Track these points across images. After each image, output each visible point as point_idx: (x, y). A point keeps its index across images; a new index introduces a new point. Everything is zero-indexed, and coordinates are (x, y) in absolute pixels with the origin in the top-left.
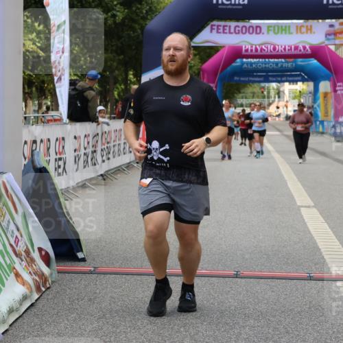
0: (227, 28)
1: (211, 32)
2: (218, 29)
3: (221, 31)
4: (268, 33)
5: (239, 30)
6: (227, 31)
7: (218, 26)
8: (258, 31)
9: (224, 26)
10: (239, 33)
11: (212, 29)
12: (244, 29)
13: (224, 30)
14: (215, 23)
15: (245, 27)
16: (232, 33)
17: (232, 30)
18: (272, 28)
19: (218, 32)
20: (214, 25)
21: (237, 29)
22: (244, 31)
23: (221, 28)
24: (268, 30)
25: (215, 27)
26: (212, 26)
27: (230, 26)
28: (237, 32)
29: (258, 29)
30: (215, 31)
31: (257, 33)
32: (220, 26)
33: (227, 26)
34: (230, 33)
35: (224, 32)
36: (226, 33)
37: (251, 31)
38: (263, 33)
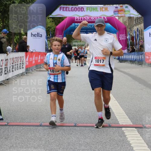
0: (68, 8)
1: (60, 10)
2: (63, 9)
3: (65, 10)
4: (87, 11)
5: (73, 10)
6: (68, 10)
7: (63, 7)
8: (82, 10)
9: (66, 8)
10: (73, 11)
11: (60, 9)
12: (76, 9)
13: (66, 9)
14: (62, 6)
15: (76, 8)
16: (70, 11)
17: (70, 10)
18: (89, 9)
19: (63, 10)
20: (62, 7)
21: (72, 9)
22: (76, 10)
23: (65, 8)
24: (87, 10)
25: (62, 8)
26: (60, 7)
27: (69, 8)
28: (72, 10)
29: (82, 9)
30: (62, 10)
31: (82, 11)
32: (64, 7)
33: (67, 7)
34: (69, 11)
35: (66, 11)
36: (67, 11)
37: (79, 10)
38: (85, 11)
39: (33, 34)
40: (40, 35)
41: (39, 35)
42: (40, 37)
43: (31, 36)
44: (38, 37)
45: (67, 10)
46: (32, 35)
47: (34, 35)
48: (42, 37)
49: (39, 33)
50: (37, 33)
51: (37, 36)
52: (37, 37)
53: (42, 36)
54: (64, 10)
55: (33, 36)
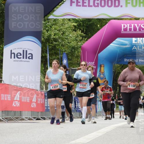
0: (87, 1)
1: (71, 5)
3: (81, 4)
4: (126, 6)
5: (98, 4)
6: (87, 4)
8: (117, 4)
10: (98, 6)
11: (72, 2)
12: (103, 2)
13: (83, 3)
16: (91, 6)
17: (91, 4)
19: (77, 5)
21: (96, 2)
22: (103, 4)
23: (81, 1)
24: (127, 3)
25: (75, 1)
28: (96, 5)
30: (74, 5)
31: (115, 6)
34: (89, 6)
35: (83, 6)
36: (86, 6)
37: (110, 4)
38: (122, 6)
39: (14, 53)
40: (28, 56)
41: (26, 55)
42: (28, 59)
43: (11, 58)
44: (25, 59)
45: (85, 4)
46: (13, 55)
47: (17, 56)
48: (32, 58)
49: (26, 51)
50: (23, 51)
51: (22, 56)
52: (22, 59)
53: (32, 56)
54: (79, 4)
55: (14, 58)
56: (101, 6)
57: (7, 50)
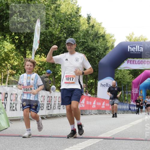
0: (135, 62)
1: (128, 63)
2: (131, 62)
3: (132, 63)
5: (140, 63)
6: (135, 63)
7: (131, 61)
8: (148, 63)
9: (133, 61)
10: (140, 64)
11: (128, 62)
12: (142, 62)
13: (133, 62)
14: (129, 59)
15: (143, 61)
16: (137, 64)
17: (137, 63)
21: (139, 62)
22: (142, 63)
23: (132, 62)
25: (130, 61)
26: (128, 61)
27: (136, 61)
32: (132, 61)
33: (134, 61)
34: (136, 64)
35: (133, 64)
37: (145, 63)
40: (108, 85)
42: (108, 87)
46: (102, 85)
47: (104, 86)
50: (106, 83)
51: (106, 86)
52: (106, 87)
56: (141, 64)
57: (99, 83)
